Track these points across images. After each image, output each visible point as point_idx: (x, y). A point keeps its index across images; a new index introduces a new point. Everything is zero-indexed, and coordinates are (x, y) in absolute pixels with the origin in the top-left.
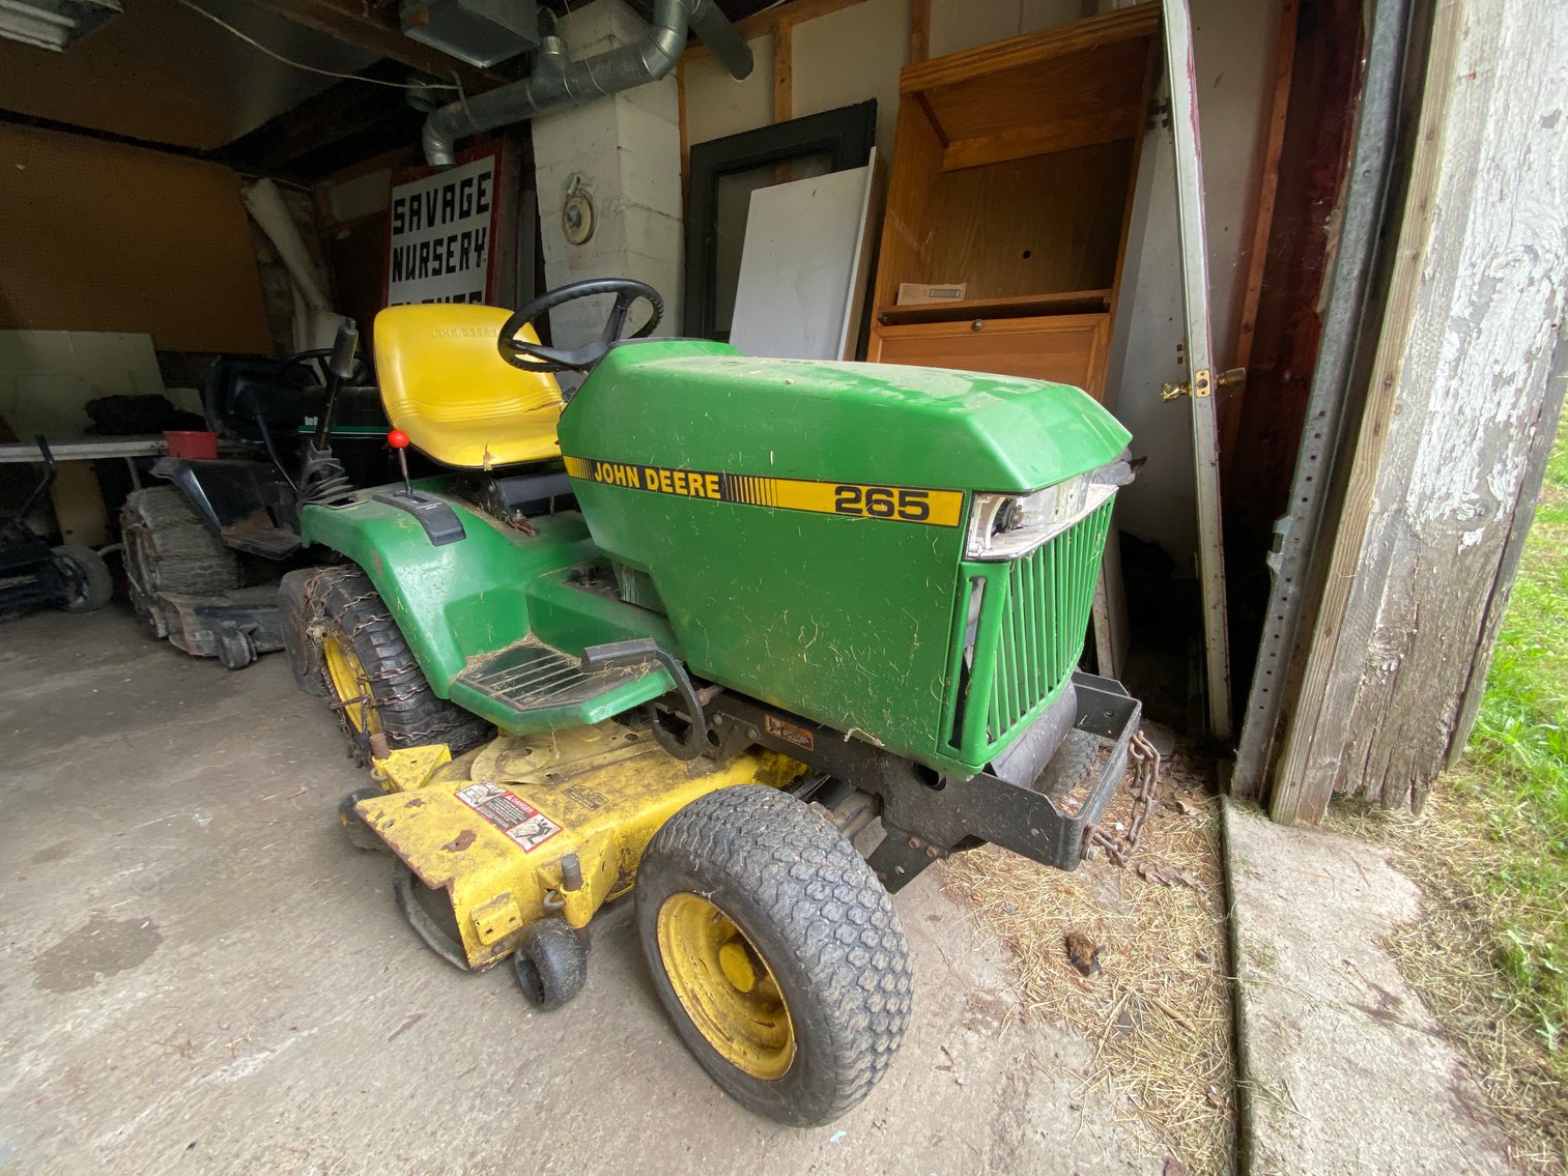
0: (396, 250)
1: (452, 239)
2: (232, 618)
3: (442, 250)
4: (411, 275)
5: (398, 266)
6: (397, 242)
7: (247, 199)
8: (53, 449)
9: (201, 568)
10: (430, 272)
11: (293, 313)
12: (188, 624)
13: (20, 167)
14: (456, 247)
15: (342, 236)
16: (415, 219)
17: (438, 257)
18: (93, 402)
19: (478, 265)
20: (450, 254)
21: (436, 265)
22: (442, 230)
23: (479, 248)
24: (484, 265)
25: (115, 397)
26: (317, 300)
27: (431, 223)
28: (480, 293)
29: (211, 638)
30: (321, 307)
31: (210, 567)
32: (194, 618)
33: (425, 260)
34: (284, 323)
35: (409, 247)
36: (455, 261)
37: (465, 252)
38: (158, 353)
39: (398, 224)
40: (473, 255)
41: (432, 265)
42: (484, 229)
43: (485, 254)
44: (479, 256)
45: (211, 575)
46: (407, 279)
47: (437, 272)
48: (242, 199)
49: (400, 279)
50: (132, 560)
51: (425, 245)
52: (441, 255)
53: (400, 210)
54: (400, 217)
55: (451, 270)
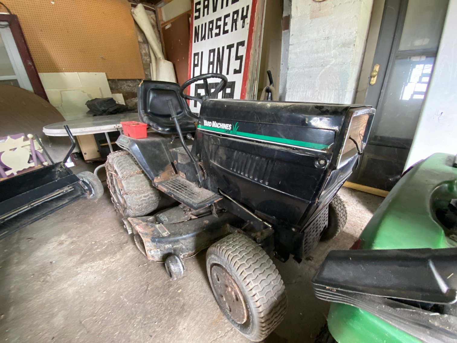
0: (196, 27)
1: (227, 16)
2: (170, 243)
3: (221, 23)
4: (203, 38)
5: (197, 34)
6: (196, 23)
7: (134, 14)
8: (72, 130)
9: (145, 197)
10: (214, 35)
11: (151, 62)
12: (148, 246)
13: (53, 3)
14: (229, 20)
15: (167, 27)
16: (206, 10)
17: (218, 27)
18: (88, 101)
19: (243, 27)
20: (225, 24)
21: (217, 31)
22: (221, 13)
23: (244, 18)
24: (247, 26)
25: (96, 99)
26: (160, 55)
27: (215, 10)
28: (244, 42)
29: (159, 253)
30: (161, 58)
31: (148, 195)
32: (151, 243)
33: (211, 30)
34: (147, 66)
35: (202, 25)
36: (229, 27)
37: (235, 21)
38: (108, 80)
39: (197, 14)
40: (240, 22)
41: (215, 31)
42: (248, 7)
43: (248, 20)
44: (244, 22)
45: (148, 199)
46: (201, 40)
47: (217, 35)
48: (132, 14)
49: (198, 41)
50: (111, 184)
51: (212, 22)
52: (220, 26)
53: (198, 7)
54: (198, 10)
55: (225, 32)
